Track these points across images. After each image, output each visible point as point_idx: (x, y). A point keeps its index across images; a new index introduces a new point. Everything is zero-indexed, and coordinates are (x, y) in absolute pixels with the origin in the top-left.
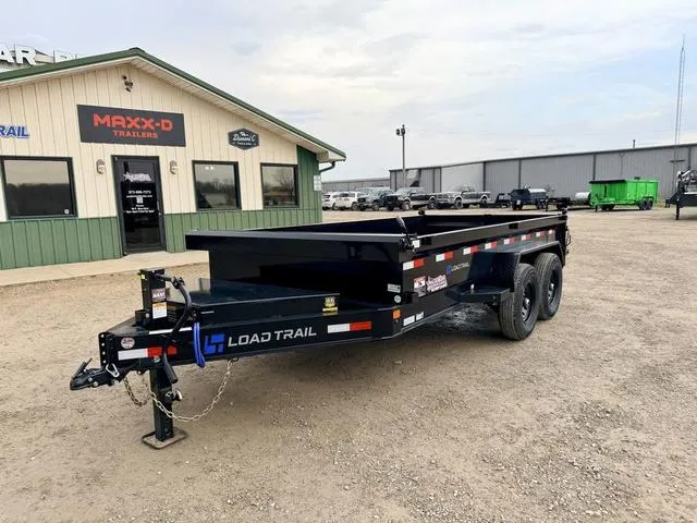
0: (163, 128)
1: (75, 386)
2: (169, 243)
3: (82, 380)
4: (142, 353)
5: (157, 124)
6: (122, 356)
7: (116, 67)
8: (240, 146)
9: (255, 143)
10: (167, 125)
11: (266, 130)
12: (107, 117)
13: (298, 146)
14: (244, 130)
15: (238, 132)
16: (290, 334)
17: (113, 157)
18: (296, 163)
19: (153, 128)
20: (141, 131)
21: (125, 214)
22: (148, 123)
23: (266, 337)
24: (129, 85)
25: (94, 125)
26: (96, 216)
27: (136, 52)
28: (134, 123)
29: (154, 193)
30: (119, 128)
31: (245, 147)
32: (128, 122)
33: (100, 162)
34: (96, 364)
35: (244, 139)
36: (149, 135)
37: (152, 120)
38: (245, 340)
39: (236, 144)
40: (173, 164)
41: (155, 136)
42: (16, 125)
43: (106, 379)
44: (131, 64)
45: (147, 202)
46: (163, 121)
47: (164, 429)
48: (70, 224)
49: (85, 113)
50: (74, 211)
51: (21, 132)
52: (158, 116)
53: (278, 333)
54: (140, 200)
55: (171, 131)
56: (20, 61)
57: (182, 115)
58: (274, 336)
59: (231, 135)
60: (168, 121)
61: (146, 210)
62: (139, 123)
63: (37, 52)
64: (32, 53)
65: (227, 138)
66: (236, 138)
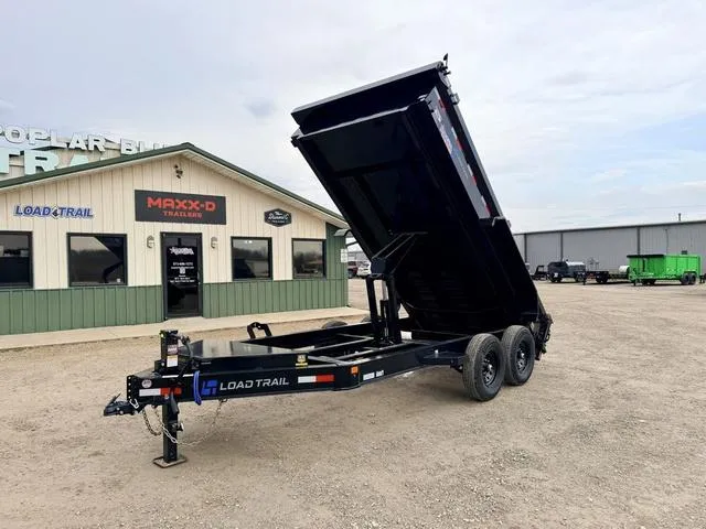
0: (207, 209)
1: (107, 413)
2: (206, 309)
3: (113, 409)
4: (157, 392)
5: (202, 206)
6: (142, 393)
7: (170, 158)
8: (274, 224)
9: (288, 221)
11: (298, 209)
12: (159, 200)
13: (327, 223)
14: (278, 210)
15: (273, 212)
16: (268, 382)
17: (162, 234)
18: (325, 238)
19: (198, 209)
20: (187, 211)
21: (169, 284)
22: (194, 205)
23: (249, 384)
24: (179, 173)
25: (148, 206)
26: (142, 285)
27: (187, 146)
28: (182, 204)
29: (195, 265)
30: (169, 209)
31: (279, 224)
32: (176, 204)
33: (151, 238)
34: (123, 398)
35: (278, 218)
36: (194, 215)
37: (197, 202)
38: (233, 385)
39: (271, 222)
40: (214, 239)
41: (200, 215)
42: (83, 207)
43: (129, 410)
44: (182, 156)
45: (188, 273)
46: (208, 203)
47: (171, 454)
48: (119, 292)
49: (141, 197)
50: (125, 280)
51: (87, 213)
52: (202, 198)
53: (259, 381)
54: (182, 271)
55: (215, 212)
56: (91, 148)
57: (224, 198)
58: (255, 384)
59: (267, 214)
60: (211, 203)
61: (187, 280)
62: (187, 205)
63: (107, 141)
64: (102, 141)
65: (263, 217)
66: (271, 217)
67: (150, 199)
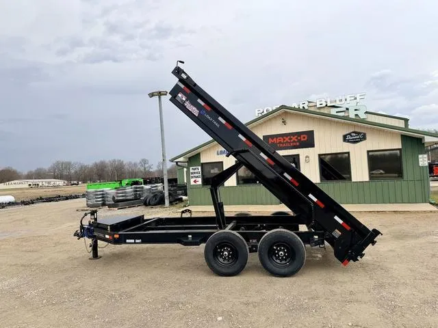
0: (302, 139)
5: (299, 138)
7: (280, 115)
8: (351, 142)
9: (364, 138)
10: (304, 138)
12: (275, 139)
13: (402, 135)
14: (354, 132)
15: (350, 134)
18: (401, 147)
19: (296, 140)
20: (290, 143)
22: (294, 138)
24: (284, 122)
25: (269, 143)
27: (283, 107)
28: (287, 139)
30: (280, 143)
31: (355, 142)
32: (284, 140)
36: (294, 144)
37: (296, 137)
39: (348, 141)
40: (307, 157)
41: (298, 144)
46: (302, 136)
49: (266, 138)
52: (299, 134)
55: (307, 140)
57: (313, 131)
59: (345, 137)
60: (304, 136)
62: (291, 139)
63: (309, 102)
64: (307, 103)
65: (342, 139)
66: (349, 137)
67: (270, 139)
